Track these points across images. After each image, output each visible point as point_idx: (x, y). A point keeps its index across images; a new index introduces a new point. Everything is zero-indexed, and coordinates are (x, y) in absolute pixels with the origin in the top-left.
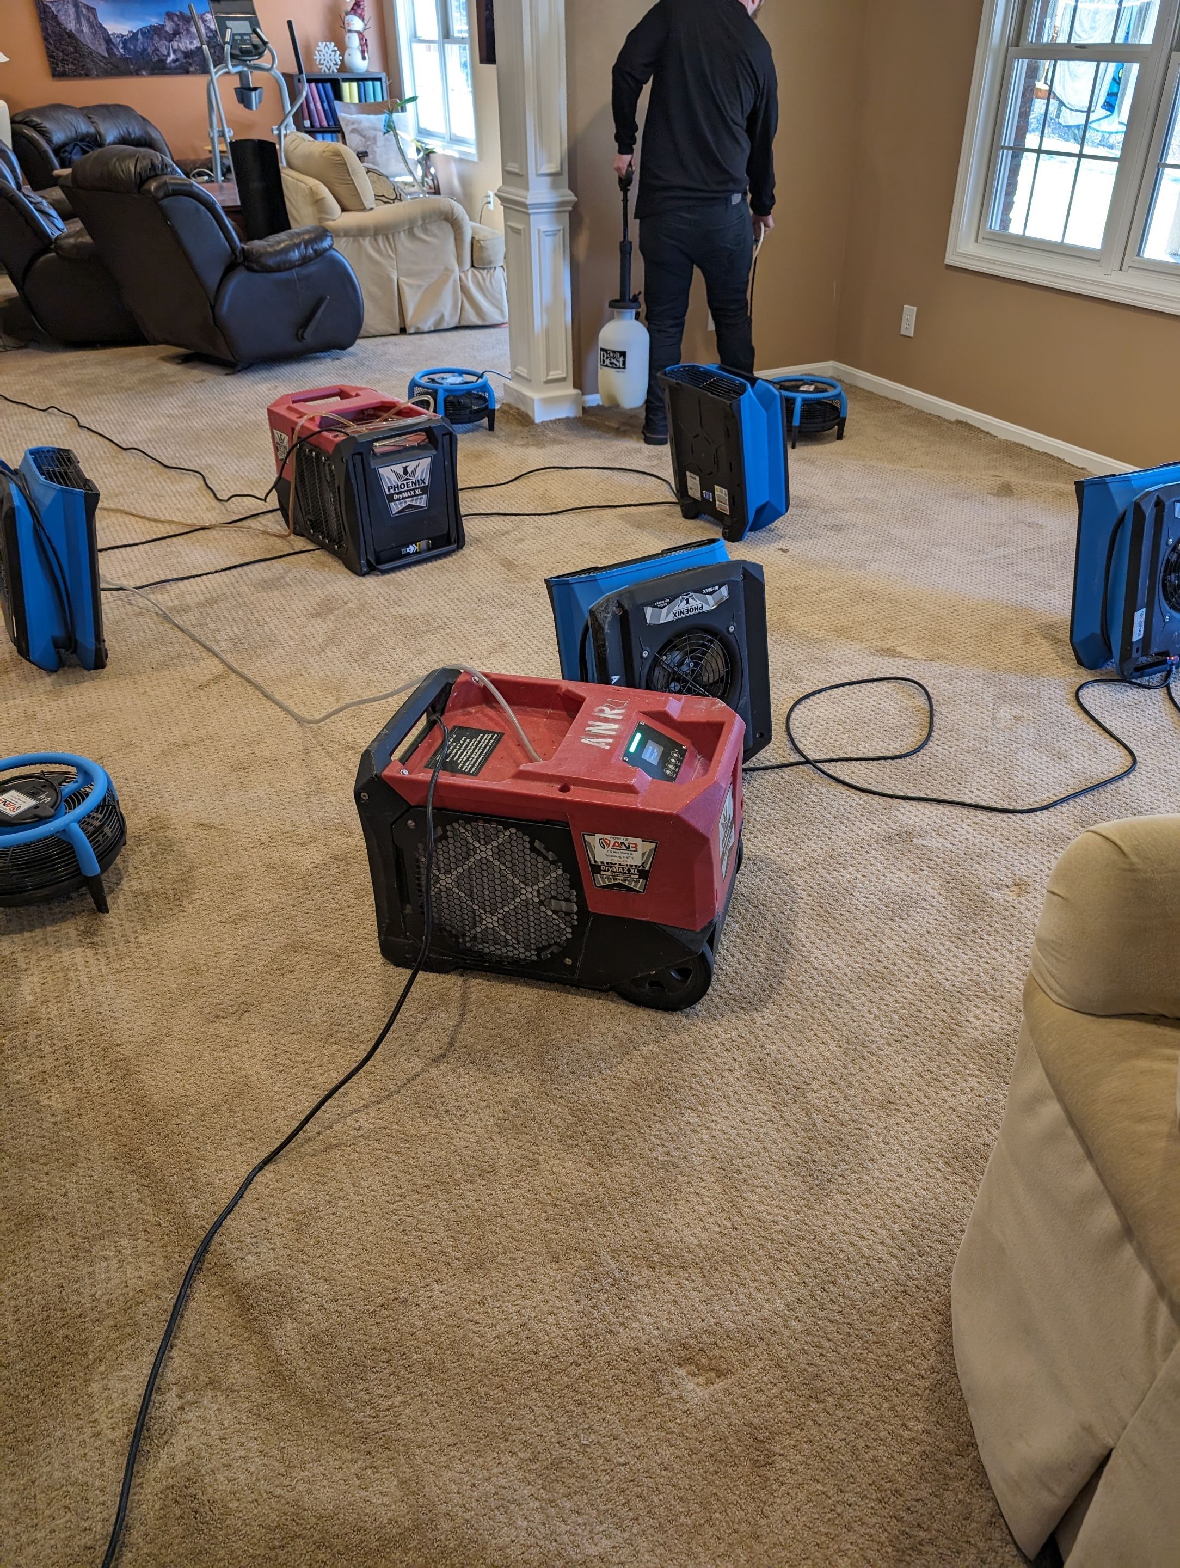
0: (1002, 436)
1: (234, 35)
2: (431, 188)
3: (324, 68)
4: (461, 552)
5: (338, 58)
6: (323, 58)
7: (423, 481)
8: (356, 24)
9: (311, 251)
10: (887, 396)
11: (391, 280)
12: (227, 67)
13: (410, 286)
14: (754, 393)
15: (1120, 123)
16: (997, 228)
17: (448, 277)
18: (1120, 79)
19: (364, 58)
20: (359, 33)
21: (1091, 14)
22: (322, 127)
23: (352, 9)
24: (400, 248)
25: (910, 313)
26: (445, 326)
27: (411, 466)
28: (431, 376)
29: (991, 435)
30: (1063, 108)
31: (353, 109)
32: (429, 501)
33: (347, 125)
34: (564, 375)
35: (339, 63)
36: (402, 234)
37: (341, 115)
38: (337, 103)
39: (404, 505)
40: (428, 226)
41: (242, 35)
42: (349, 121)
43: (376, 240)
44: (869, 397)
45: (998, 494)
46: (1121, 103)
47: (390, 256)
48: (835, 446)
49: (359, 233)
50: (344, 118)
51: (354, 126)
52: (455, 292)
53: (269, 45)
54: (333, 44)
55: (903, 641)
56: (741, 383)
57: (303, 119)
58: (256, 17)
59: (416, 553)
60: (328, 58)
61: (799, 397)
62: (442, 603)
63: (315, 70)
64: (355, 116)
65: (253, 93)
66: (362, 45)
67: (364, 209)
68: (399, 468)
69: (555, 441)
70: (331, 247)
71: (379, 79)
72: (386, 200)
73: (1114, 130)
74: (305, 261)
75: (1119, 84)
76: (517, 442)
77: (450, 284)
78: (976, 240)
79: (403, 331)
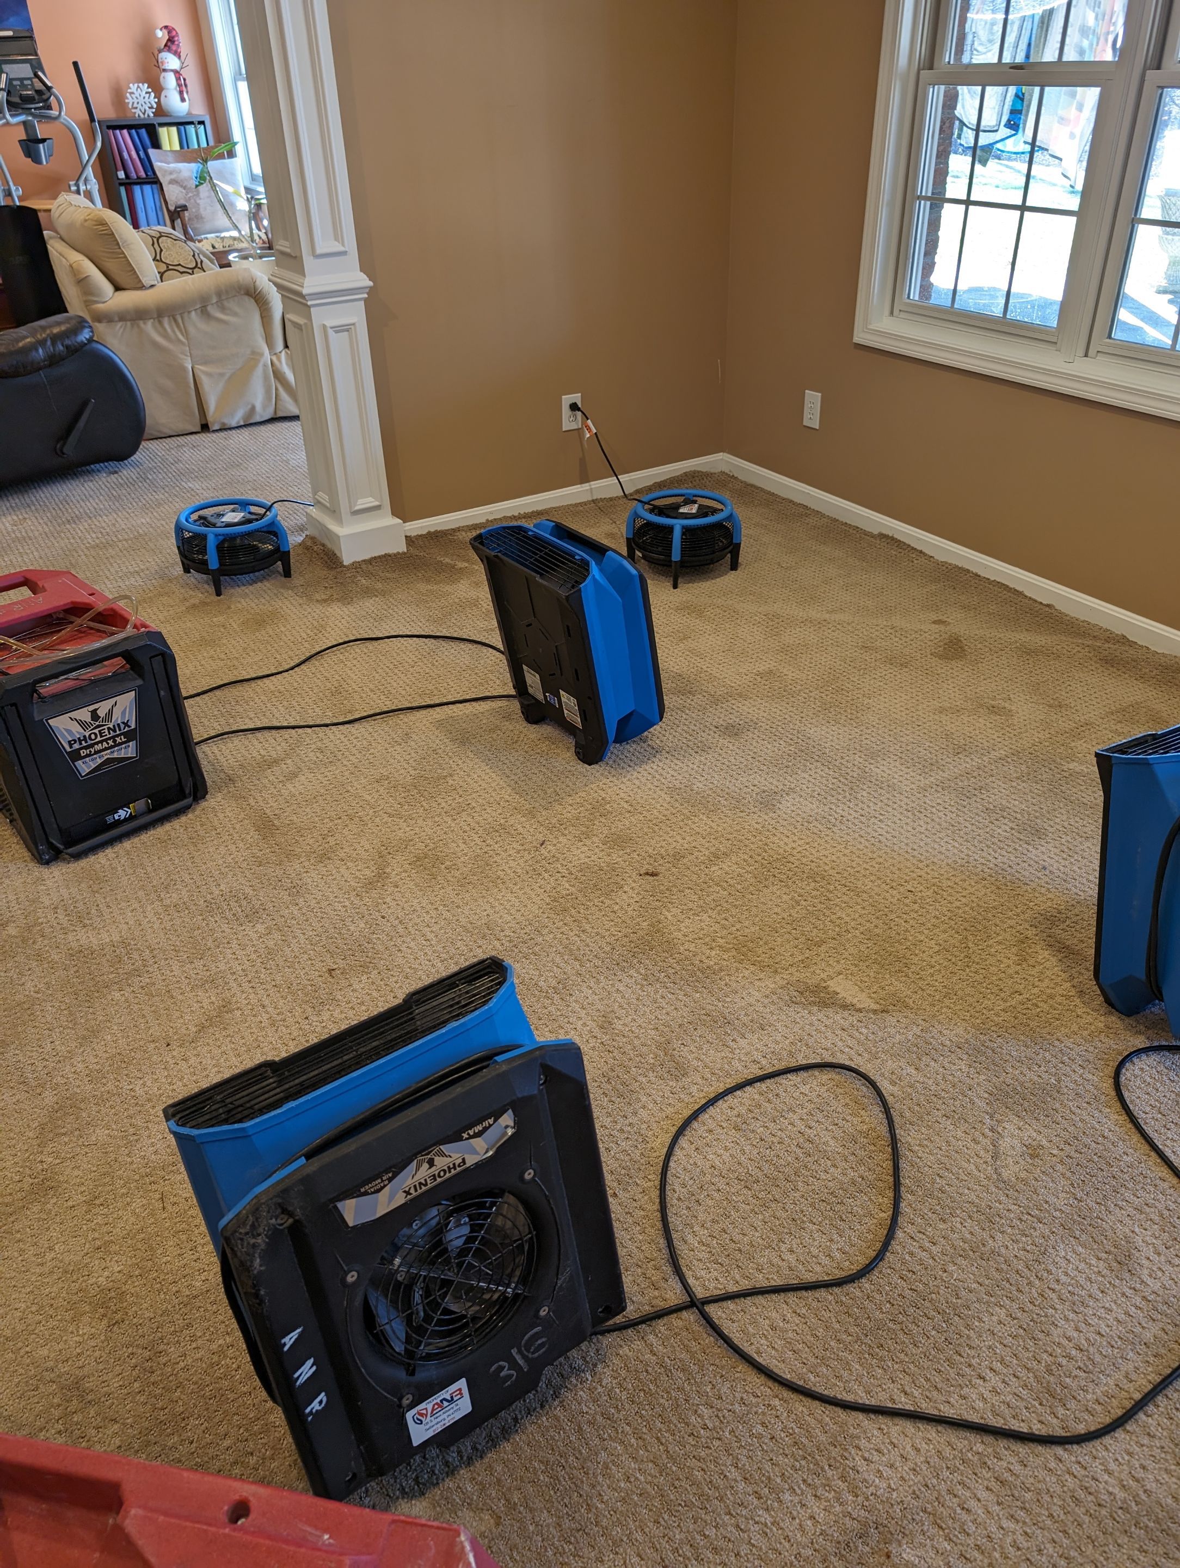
0: (941, 558)
1: (11, 80)
2: (264, 242)
3: (138, 112)
4: (203, 804)
5: (153, 101)
6: (136, 101)
7: (126, 724)
8: (171, 62)
9: (61, 348)
10: (791, 498)
11: (184, 369)
12: (4, 117)
13: (209, 375)
14: (601, 570)
15: (1025, 143)
16: (917, 298)
17: (257, 361)
18: (1023, 94)
19: (183, 100)
20: (177, 73)
21: (988, 26)
22: (138, 178)
23: (166, 45)
24: (191, 330)
25: (813, 400)
26: (258, 419)
27: (103, 708)
28: (201, 513)
29: (925, 554)
30: (965, 128)
31: (170, 157)
32: (142, 749)
33: (164, 176)
34: (377, 503)
35: (155, 106)
36: (193, 313)
37: (157, 165)
38: (152, 152)
39: (99, 761)
40: (225, 303)
41: (22, 80)
42: (166, 171)
43: (160, 322)
44: (770, 500)
45: (945, 657)
46: (1025, 121)
47: (179, 341)
48: (729, 580)
49: (137, 316)
50: (160, 168)
51: (173, 177)
52: (266, 378)
53: (54, 90)
54: (146, 85)
55: (838, 968)
56: (583, 560)
57: (117, 170)
58: (39, 59)
59: (131, 818)
60: (141, 100)
61: (678, 525)
62: (150, 915)
63: (129, 115)
64: (172, 165)
65: (41, 146)
66: (179, 85)
67: (142, 287)
68: (84, 714)
69: (368, 592)
70: (90, 340)
71: (202, 123)
72: (182, 269)
73: (1021, 150)
74: (54, 361)
75: (1022, 100)
76: (317, 596)
77: (259, 371)
78: (892, 313)
79: (205, 428)
